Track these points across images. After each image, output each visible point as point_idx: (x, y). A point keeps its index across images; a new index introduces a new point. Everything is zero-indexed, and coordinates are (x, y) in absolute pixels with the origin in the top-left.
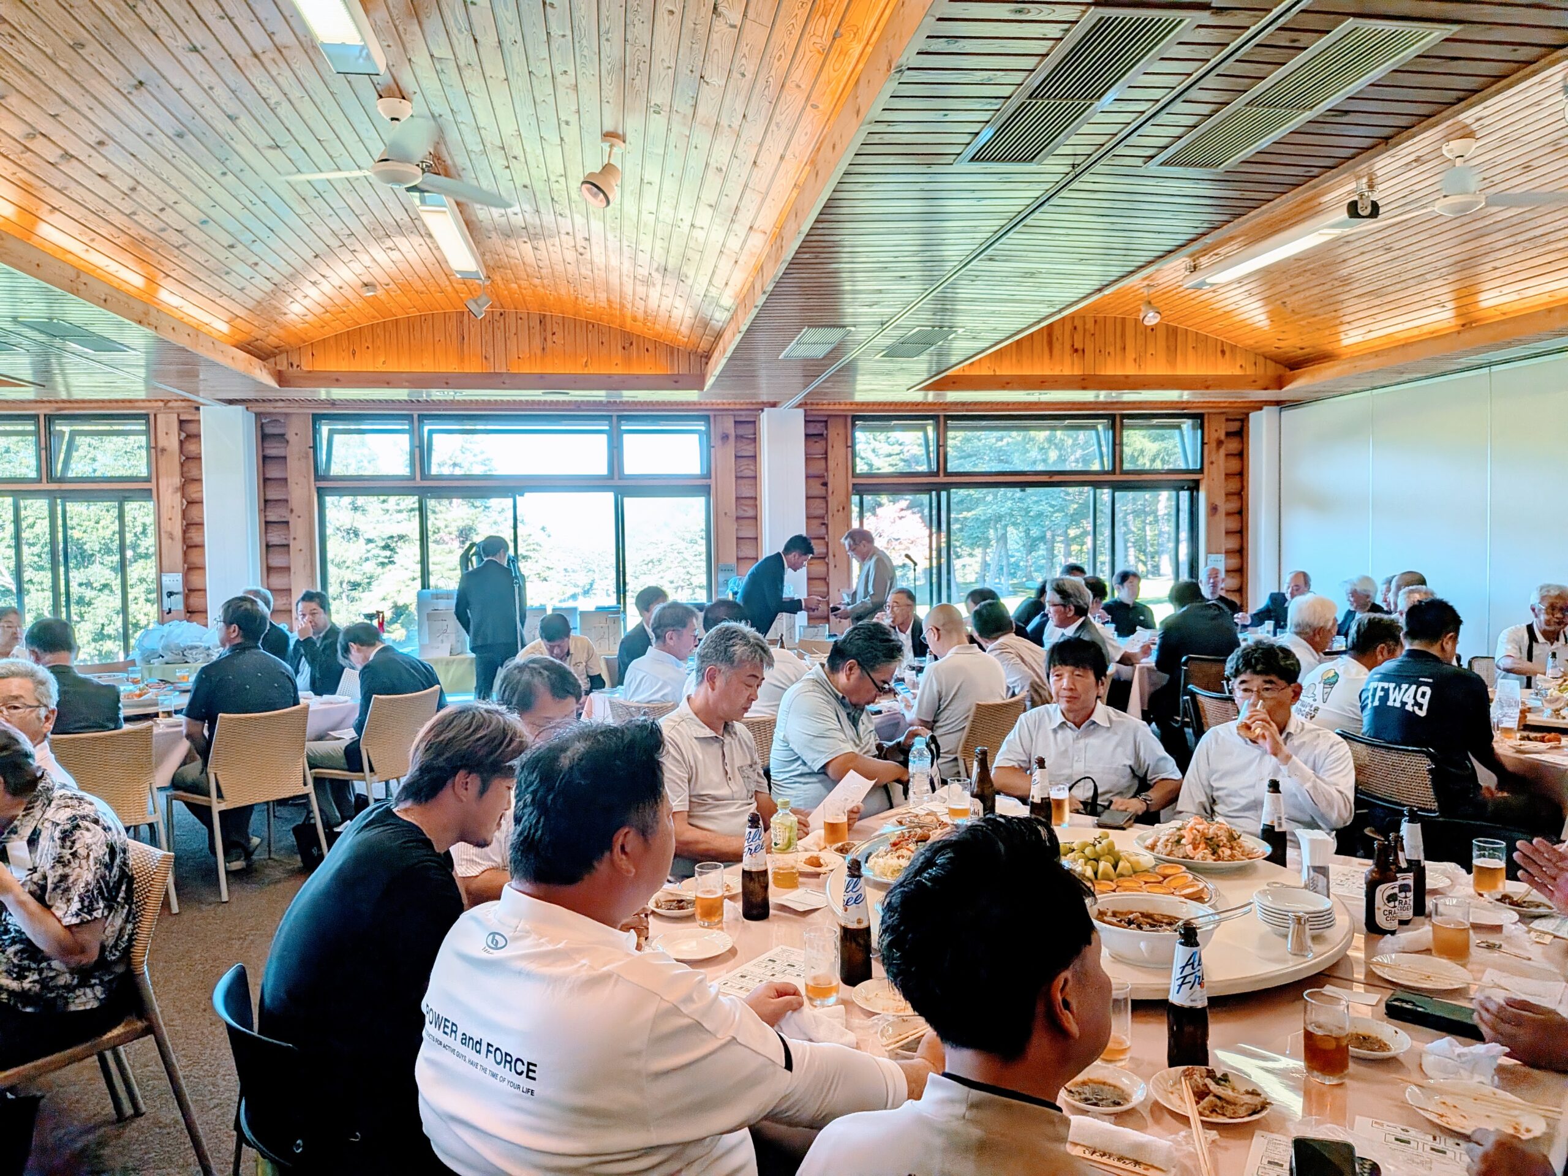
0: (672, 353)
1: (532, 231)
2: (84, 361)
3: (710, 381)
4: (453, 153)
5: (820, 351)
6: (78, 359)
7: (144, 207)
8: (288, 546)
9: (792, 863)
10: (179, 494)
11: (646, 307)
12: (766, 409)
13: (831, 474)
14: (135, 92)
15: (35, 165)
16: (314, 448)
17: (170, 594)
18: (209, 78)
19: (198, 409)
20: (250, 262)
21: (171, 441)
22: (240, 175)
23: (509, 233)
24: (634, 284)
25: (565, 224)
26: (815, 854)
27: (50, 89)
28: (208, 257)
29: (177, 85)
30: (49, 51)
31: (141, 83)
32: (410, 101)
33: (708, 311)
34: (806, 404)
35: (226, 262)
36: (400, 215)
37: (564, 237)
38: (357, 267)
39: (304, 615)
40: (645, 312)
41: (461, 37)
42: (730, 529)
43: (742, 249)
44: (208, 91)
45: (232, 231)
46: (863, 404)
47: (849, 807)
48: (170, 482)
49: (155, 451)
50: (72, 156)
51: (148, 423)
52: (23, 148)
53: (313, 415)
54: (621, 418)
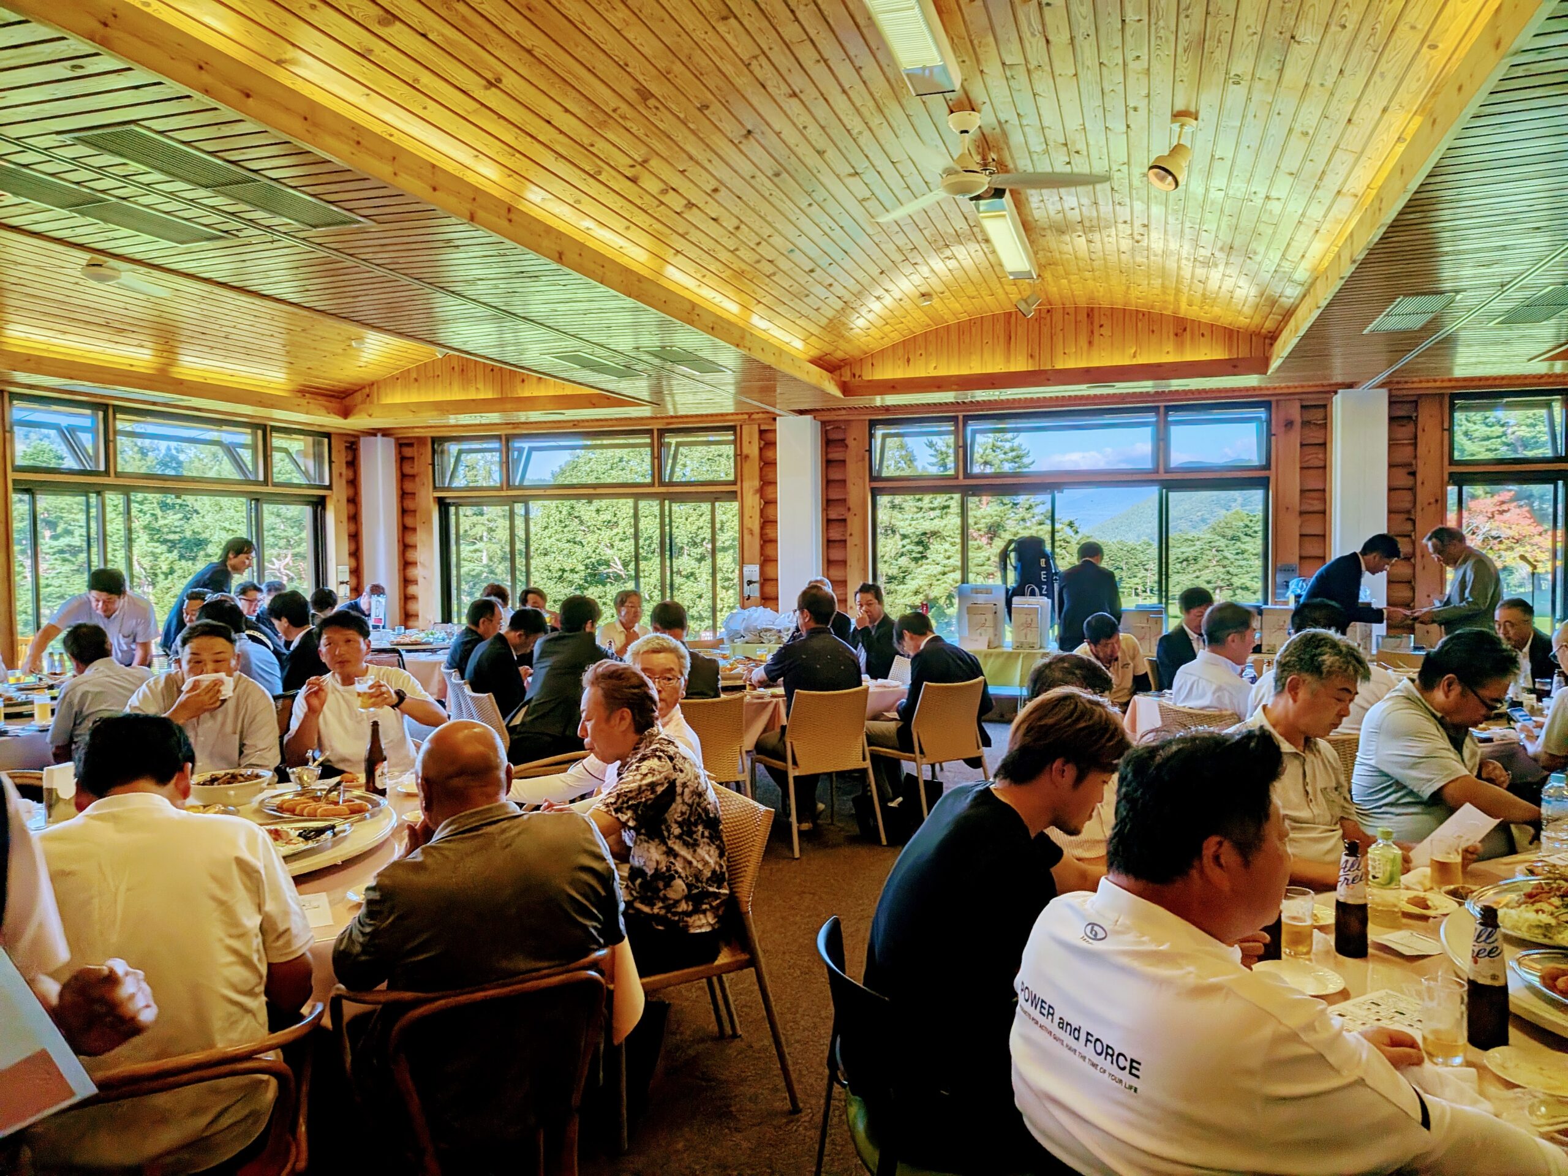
0: (1230, 337)
1: (1087, 224)
2: (692, 382)
3: (1275, 364)
4: (1016, 156)
5: (1416, 322)
6: (687, 381)
7: (744, 243)
8: (845, 541)
9: (1395, 901)
10: (758, 496)
11: (1204, 289)
12: (1340, 391)
13: (1420, 463)
14: (744, 141)
15: (667, 216)
16: (870, 451)
17: (750, 583)
18: (804, 119)
19: (775, 419)
20: (826, 283)
21: (753, 449)
22: (823, 204)
23: (1062, 229)
24: (1193, 267)
25: (1123, 213)
26: (1422, 894)
27: (681, 148)
28: (792, 282)
29: (777, 129)
30: (682, 116)
31: (749, 132)
32: (979, 112)
33: (1276, 289)
34: (1390, 382)
35: (807, 286)
36: (961, 225)
37: (1121, 226)
38: (916, 279)
39: (861, 606)
40: (1203, 295)
41: (1034, 40)
42: (1293, 527)
43: (1325, 216)
44: (802, 131)
45: (812, 256)
46: (1465, 379)
47: (1464, 845)
48: (751, 484)
49: (740, 458)
50: (693, 205)
51: (735, 434)
52: (657, 203)
53: (870, 421)
54: (1168, 409)
